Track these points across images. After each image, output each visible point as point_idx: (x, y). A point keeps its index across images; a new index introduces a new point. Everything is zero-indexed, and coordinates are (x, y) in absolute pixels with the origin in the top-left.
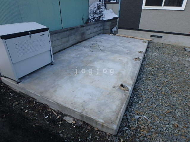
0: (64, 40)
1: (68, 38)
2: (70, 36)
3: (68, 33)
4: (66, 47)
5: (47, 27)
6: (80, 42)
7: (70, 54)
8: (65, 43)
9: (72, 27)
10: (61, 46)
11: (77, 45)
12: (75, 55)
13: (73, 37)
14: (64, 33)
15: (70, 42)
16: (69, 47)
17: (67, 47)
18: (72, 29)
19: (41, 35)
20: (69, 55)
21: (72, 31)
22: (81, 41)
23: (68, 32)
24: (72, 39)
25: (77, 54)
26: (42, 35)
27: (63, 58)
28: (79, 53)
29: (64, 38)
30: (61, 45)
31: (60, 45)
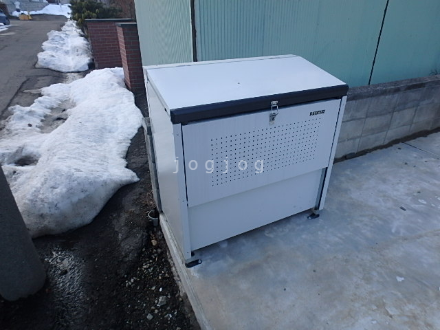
0: (373, 122)
1: (389, 116)
2: (399, 111)
3: (396, 98)
4: (371, 148)
5: (344, 84)
6: (425, 134)
7: (384, 181)
8: (373, 134)
9: (415, 80)
10: (358, 140)
11: (412, 142)
12: (407, 195)
13: (408, 114)
14: (382, 97)
15: (389, 132)
16: (381, 147)
17: (374, 146)
18: (415, 86)
19: (312, 114)
20: (383, 187)
21: (413, 95)
22: (429, 129)
23: (396, 95)
24: (402, 122)
25: (415, 188)
26: (317, 113)
27: (355, 195)
28: (426, 185)
29: (377, 116)
30: (360, 137)
31: (354, 139)
